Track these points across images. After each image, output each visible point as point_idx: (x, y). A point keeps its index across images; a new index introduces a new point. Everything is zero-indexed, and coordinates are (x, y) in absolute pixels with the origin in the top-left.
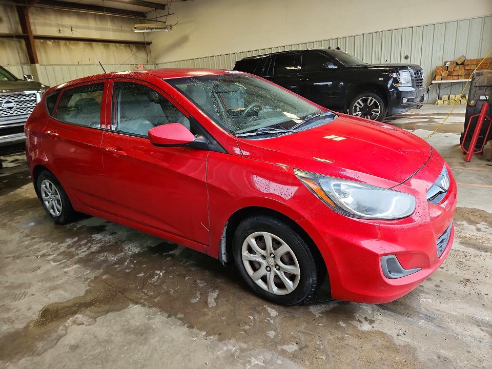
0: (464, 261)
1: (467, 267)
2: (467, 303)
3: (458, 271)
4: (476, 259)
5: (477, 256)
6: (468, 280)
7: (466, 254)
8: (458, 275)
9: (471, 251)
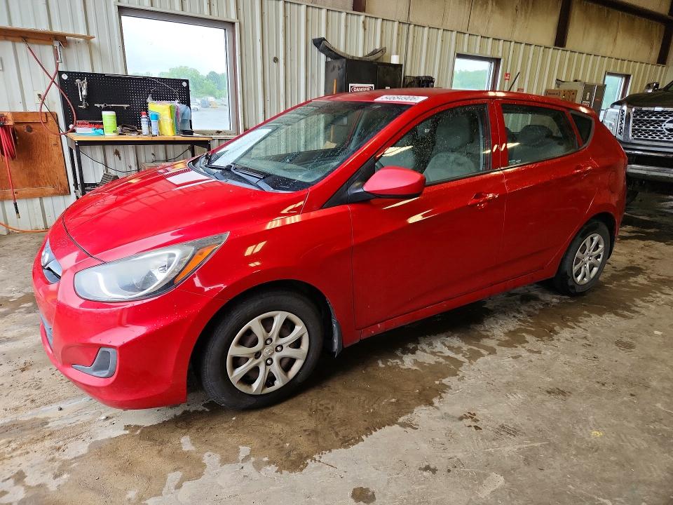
0: (34, 392)
1: (28, 385)
2: (20, 349)
3: (37, 375)
4: (17, 403)
5: (16, 409)
6: (23, 370)
7: (33, 405)
8: (37, 370)
9: (25, 416)
